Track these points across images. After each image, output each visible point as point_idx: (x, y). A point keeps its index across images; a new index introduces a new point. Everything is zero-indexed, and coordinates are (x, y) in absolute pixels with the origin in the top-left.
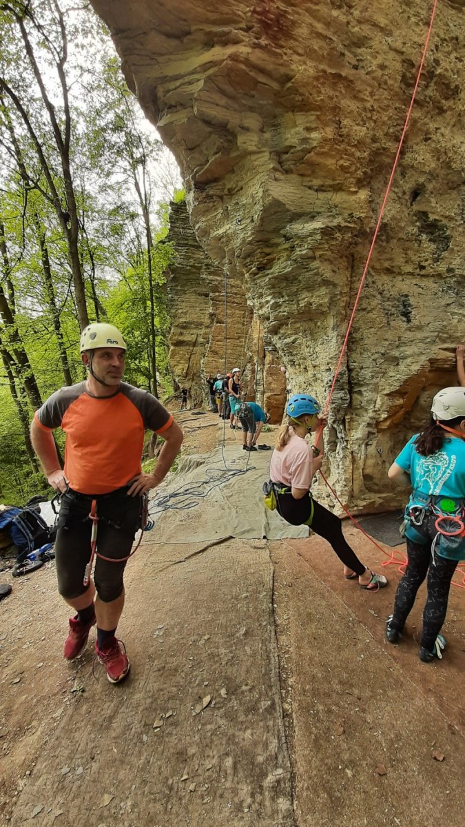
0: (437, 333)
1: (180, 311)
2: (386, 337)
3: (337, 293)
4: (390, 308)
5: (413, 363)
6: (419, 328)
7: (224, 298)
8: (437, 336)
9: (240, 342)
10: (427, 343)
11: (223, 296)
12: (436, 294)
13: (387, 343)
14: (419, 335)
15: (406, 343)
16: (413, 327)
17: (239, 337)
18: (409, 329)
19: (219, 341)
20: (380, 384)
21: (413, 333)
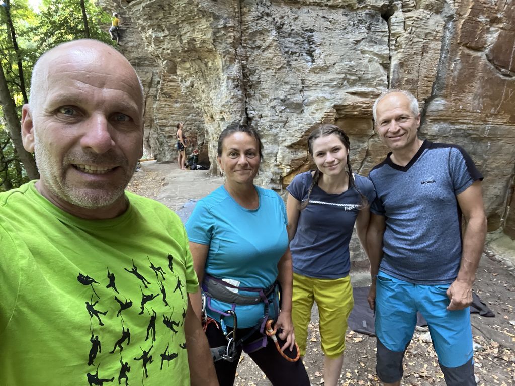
0: (343, 76)
2: (287, 80)
3: (220, 27)
4: (292, 45)
5: (317, 110)
6: (325, 69)
8: (344, 79)
10: (333, 87)
12: (345, 29)
13: (289, 87)
14: (326, 77)
15: (310, 87)
16: (317, 69)
18: (313, 71)
20: (280, 134)
21: (318, 75)
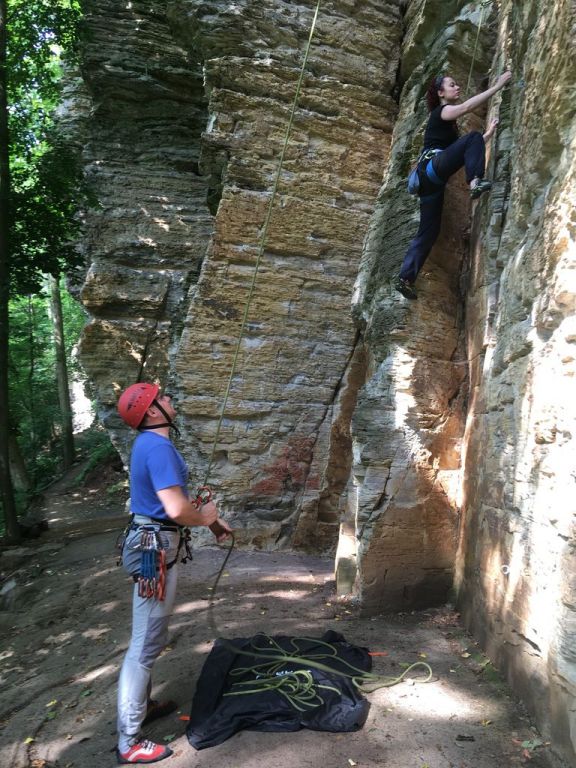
1: (118, 212)
7: (268, 80)
9: (328, 270)
11: (262, 69)
17: (325, 252)
19: (241, 261)
